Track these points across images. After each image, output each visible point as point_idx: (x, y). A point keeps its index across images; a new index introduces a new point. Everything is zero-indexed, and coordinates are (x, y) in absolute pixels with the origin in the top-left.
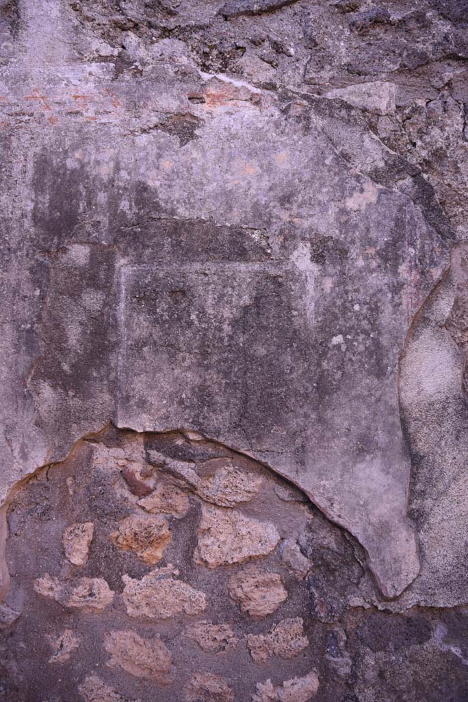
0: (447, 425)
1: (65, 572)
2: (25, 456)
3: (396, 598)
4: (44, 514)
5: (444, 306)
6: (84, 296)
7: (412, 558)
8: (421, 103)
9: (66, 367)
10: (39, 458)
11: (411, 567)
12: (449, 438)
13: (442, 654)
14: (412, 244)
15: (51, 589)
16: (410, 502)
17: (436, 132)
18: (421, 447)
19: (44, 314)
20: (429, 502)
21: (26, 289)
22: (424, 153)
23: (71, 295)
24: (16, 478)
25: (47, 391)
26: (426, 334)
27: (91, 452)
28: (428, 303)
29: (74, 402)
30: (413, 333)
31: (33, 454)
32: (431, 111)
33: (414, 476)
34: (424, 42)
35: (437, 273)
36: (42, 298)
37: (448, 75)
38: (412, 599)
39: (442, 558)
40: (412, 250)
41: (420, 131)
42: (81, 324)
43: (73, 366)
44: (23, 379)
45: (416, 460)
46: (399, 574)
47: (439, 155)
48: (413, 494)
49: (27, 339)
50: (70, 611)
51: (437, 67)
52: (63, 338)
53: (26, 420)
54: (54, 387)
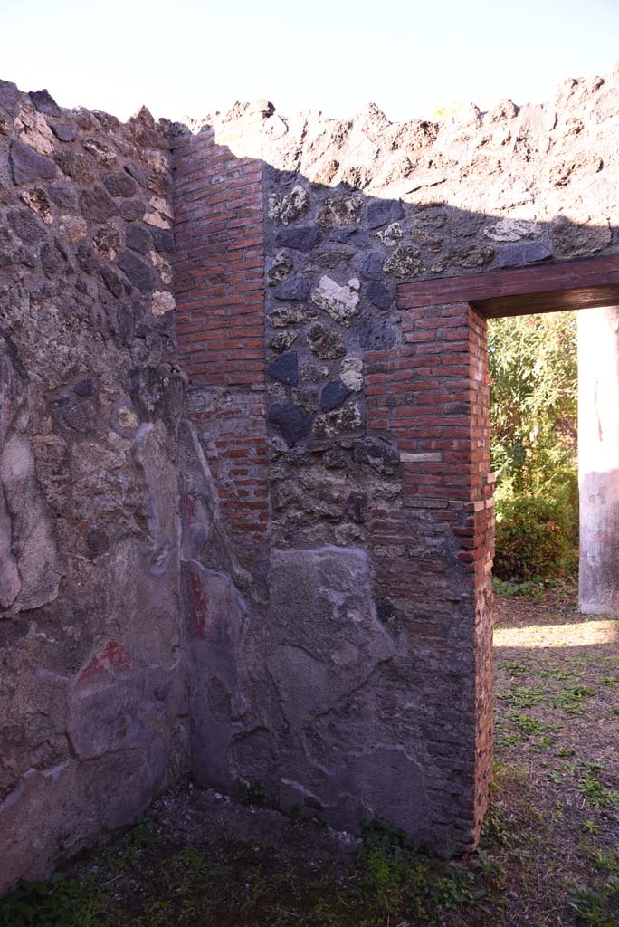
0: (28, 494)
3: (10, 607)
5: (23, 421)
7: (16, 579)
8: (6, 288)
11: (16, 585)
12: (30, 502)
13: (37, 639)
14: (6, 381)
16: (12, 543)
17: (16, 309)
18: (15, 508)
20: (22, 543)
22: (10, 323)
26: (14, 437)
28: (15, 419)
30: (7, 438)
32: (13, 295)
33: (12, 527)
34: (8, 249)
35: (20, 400)
37: (22, 274)
38: (18, 607)
39: (32, 578)
40: (6, 385)
41: (6, 307)
45: (13, 517)
46: (10, 591)
47: (18, 325)
48: (14, 539)
51: (15, 267)
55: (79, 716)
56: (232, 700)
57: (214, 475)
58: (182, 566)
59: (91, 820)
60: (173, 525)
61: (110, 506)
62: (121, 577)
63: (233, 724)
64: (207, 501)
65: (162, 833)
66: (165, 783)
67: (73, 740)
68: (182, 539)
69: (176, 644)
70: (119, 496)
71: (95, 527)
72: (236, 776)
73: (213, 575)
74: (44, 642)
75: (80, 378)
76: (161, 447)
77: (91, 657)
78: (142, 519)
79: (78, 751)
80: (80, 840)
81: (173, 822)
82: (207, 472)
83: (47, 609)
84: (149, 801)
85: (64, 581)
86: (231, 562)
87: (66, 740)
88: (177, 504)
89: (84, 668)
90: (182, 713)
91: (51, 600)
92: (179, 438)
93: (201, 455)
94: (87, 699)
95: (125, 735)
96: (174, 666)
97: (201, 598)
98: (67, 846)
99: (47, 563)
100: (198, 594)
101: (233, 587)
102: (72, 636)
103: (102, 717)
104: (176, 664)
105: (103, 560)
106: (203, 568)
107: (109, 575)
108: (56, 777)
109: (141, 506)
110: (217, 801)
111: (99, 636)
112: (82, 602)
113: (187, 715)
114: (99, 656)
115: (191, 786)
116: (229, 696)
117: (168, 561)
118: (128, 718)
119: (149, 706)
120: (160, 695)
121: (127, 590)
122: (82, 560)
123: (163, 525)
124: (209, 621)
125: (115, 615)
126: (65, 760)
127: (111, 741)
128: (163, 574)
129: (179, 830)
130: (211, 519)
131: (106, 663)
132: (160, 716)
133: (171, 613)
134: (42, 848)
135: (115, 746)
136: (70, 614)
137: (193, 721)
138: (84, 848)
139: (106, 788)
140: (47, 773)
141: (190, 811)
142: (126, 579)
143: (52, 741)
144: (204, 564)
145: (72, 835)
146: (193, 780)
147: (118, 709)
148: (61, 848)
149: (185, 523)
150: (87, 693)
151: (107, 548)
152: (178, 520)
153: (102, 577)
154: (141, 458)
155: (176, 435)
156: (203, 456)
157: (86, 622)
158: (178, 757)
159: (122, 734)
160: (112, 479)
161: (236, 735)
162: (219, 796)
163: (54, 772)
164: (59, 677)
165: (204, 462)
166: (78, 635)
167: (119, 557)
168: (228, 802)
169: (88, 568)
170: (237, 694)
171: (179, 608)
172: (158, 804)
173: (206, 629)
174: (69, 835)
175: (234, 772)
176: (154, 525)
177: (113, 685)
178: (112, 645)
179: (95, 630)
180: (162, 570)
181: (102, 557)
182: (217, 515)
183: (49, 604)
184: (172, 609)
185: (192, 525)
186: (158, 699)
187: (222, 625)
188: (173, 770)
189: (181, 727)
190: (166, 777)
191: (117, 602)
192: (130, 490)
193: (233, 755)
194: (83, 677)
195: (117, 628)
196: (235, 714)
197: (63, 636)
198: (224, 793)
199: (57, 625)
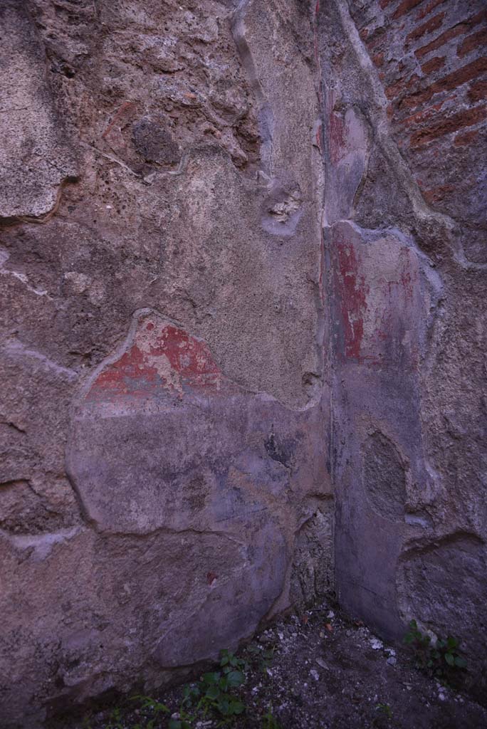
13: (1, 277)
55: (96, 450)
56: (408, 475)
57: (378, 63)
58: (324, 238)
59: (127, 643)
60: (307, 162)
61: (182, 96)
62: (200, 219)
63: (409, 519)
64: (363, 109)
65: (261, 694)
66: (284, 603)
67: (83, 490)
68: (325, 193)
69: (314, 370)
70: (201, 86)
71: (149, 117)
72: (409, 617)
73: (376, 238)
74: (20, 288)
76: (282, 25)
77: (127, 343)
78: (251, 142)
79: (94, 513)
80: (104, 673)
81: (285, 678)
82: (365, 61)
83: (29, 229)
84: (252, 628)
85: (74, 190)
86: (409, 202)
87: (69, 489)
88: (315, 132)
89: (114, 358)
90: (321, 490)
91: (36, 211)
92: (319, 24)
93: (355, 36)
94: (115, 421)
95: (201, 505)
96: (307, 407)
97: (357, 288)
98: (71, 679)
99: (30, 143)
100: (350, 281)
101: (414, 250)
102: (85, 295)
103: (151, 462)
104: (312, 404)
105: (165, 180)
106: (359, 230)
107: (176, 209)
108: (42, 552)
109: (244, 118)
110: (372, 655)
111: (147, 310)
112: (113, 241)
113: (331, 497)
114: (145, 346)
115: (332, 614)
116: (402, 467)
117: (296, 219)
118: (209, 476)
119: (256, 466)
120: (278, 451)
121: (211, 242)
122: (117, 165)
123: (288, 157)
124: (369, 328)
125: (184, 281)
126: (70, 525)
127: (170, 512)
128: (288, 239)
129: (293, 698)
130: (372, 136)
131: (162, 365)
132: (276, 488)
133: (304, 313)
134: (15, 677)
135: (177, 521)
136: (83, 253)
137: (339, 508)
138: (112, 689)
139: (162, 594)
140: (22, 542)
141: (320, 662)
142: (210, 226)
143: (36, 483)
144: (360, 222)
145: (83, 663)
146: (336, 606)
147: (187, 457)
148: (60, 683)
149: (329, 163)
150: (117, 410)
151: (174, 164)
152: (317, 160)
153: (161, 208)
154: (243, 30)
156: (358, 39)
157: (119, 276)
158: (312, 564)
159: (196, 503)
160: (190, 56)
161: (413, 541)
162: (376, 645)
164: (53, 365)
165: (359, 46)
166: (98, 295)
167: (197, 183)
168: (393, 661)
169: (131, 185)
170: (419, 462)
171: (320, 311)
172: (268, 635)
173: (364, 344)
174: (76, 662)
175: (405, 608)
176: (270, 152)
177: (178, 410)
178: (175, 334)
179: (139, 296)
180: (286, 232)
181: (162, 176)
182: (383, 129)
183: (33, 219)
184: (307, 307)
185: (342, 162)
186: (275, 457)
187: (393, 331)
188: (302, 584)
189: (319, 515)
190: (286, 594)
191: (190, 259)
192: (223, 83)
193: (407, 578)
194: (108, 376)
195: (188, 306)
196: (413, 501)
197: (65, 290)
198: (387, 642)
199: (54, 264)
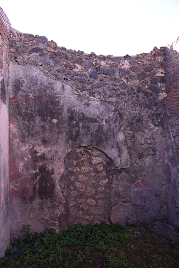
0: (123, 144)
1: (73, 167)
2: (68, 150)
3: (118, 167)
4: (70, 158)
5: (122, 128)
6: (75, 128)
7: (119, 162)
8: (119, 100)
9: (73, 138)
10: (70, 150)
11: (119, 163)
12: (124, 146)
13: (124, 175)
14: (118, 120)
15: (71, 169)
16: (119, 154)
17: (121, 105)
18: (120, 147)
19: (70, 130)
20: (121, 154)
21: (67, 127)
22: (119, 108)
23: (74, 128)
24: (67, 153)
25: (70, 141)
26: (120, 132)
27: (76, 149)
28: (120, 128)
29: (75, 142)
30: (118, 132)
31: (69, 150)
32: (120, 102)
33: (119, 151)
34: (119, 92)
35: (121, 124)
36: (69, 128)
37: (122, 97)
38: (120, 167)
39: (123, 162)
40: (118, 121)
41: (119, 105)
42: (75, 132)
43: (74, 138)
44: (67, 139)
45: (119, 149)
46: (118, 164)
47: (121, 108)
48: (119, 153)
49: (67, 134)
50: (74, 173)
51: (121, 95)
52: (72, 134)
53: (68, 145)
54: (71, 141)
55: (133, 194)
56: (176, 202)
57: (175, 141)
58: (166, 164)
59: (135, 219)
60: (164, 153)
61: (145, 147)
62: (147, 164)
63: (176, 209)
64: (172, 147)
65: (153, 229)
66: (158, 218)
67: (131, 199)
68: (167, 157)
69: (164, 184)
70: (148, 145)
71: (141, 152)
72: (176, 223)
73: (173, 167)
74: (126, 176)
75: (137, 118)
76: (160, 133)
77: (137, 182)
78: (155, 151)
79: (132, 202)
80: (132, 222)
81: (156, 228)
82: (173, 140)
83: (127, 169)
84: (152, 221)
85: (132, 163)
86: (177, 165)
87: (130, 198)
88: (165, 148)
89: (135, 184)
90: (165, 202)
91: (128, 167)
92: (166, 131)
93: (172, 135)
94: (135, 191)
95: (146, 202)
96: (162, 189)
97: (170, 173)
98: (129, 221)
99: (127, 159)
100: (170, 172)
101: (177, 171)
102: (133, 176)
103: (140, 196)
104: (163, 189)
105: (142, 160)
106: (171, 165)
107: (144, 164)
108: (127, 205)
109: (154, 148)
111: (140, 177)
112: (136, 169)
113: (166, 203)
114: (139, 182)
115: (166, 222)
116: (176, 201)
117: (162, 162)
118: (147, 198)
119: (154, 197)
120: (158, 196)
121: (149, 168)
122: (137, 159)
123: (160, 153)
124: (172, 180)
125: (145, 173)
126: (130, 203)
127: (142, 202)
128: (160, 165)
129: (157, 230)
130: (173, 152)
131: (141, 184)
132: (157, 201)
133: (163, 176)
134: (123, 219)
135: (142, 204)
136: (133, 171)
137: (168, 205)
138: (133, 224)
139: (140, 213)
140: (125, 204)
141: (162, 227)
142: (148, 165)
143: (126, 198)
144: (171, 164)
145: (130, 220)
146: (167, 221)
147: (144, 196)
148: (127, 221)
149: (167, 153)
150: (136, 189)
151: (144, 157)
152: (166, 152)
153: (142, 164)
154: (154, 136)
155: (166, 130)
157: (137, 173)
158: (163, 213)
159: (145, 202)
160: (146, 141)
161: (177, 212)
162: (172, 227)
163: (127, 204)
164: (129, 184)
165: (172, 137)
166: (134, 176)
167: (147, 160)
168: (173, 229)
169: (138, 161)
170: (177, 201)
171: (165, 175)
172: (155, 222)
173: (171, 182)
174: (129, 219)
175: (176, 222)
176: (158, 153)
177: (143, 190)
178: (143, 180)
179: (139, 176)
180: (160, 164)
181: (142, 159)
182: (175, 151)
183: (127, 168)
184: (163, 175)
185: (169, 154)
186: (157, 196)
187: (175, 181)
188: (161, 216)
189: (164, 206)
190: (158, 217)
191: (145, 170)
192: (151, 144)
193: (176, 218)
194: (135, 186)
195: (145, 176)
196: (176, 206)
197: (130, 176)
199: (129, 173)
